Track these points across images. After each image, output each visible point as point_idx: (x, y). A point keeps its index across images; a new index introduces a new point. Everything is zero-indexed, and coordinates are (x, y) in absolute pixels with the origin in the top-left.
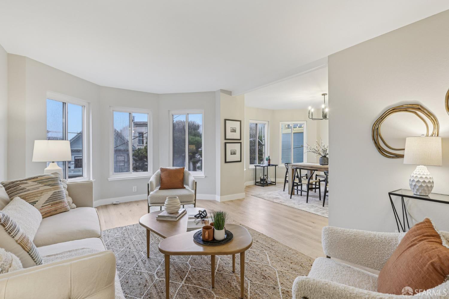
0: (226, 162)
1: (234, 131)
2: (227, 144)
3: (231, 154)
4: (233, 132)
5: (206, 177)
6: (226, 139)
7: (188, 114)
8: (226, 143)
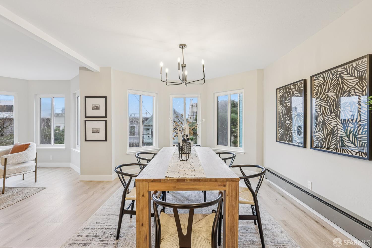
0: (86, 140)
2: (87, 122)
3: (93, 132)
4: (94, 109)
6: (86, 117)
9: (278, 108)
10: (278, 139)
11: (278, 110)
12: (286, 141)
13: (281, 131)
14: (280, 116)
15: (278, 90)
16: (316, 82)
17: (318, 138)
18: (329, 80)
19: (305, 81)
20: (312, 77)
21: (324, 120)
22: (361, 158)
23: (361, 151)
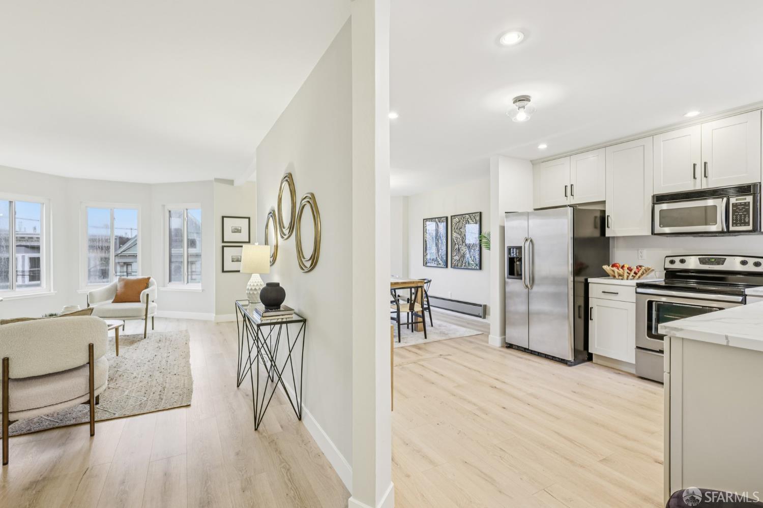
0: (223, 271)
1: (237, 231)
2: (225, 248)
3: (233, 261)
4: (235, 232)
5: (203, 290)
6: (223, 242)
7: (187, 209)
8: (223, 247)
9: (425, 236)
10: (425, 264)
11: (425, 239)
14: (426, 244)
15: (425, 220)
16: (454, 221)
17: (455, 260)
18: (462, 221)
19: (447, 218)
20: (452, 216)
21: (459, 248)
22: (476, 269)
23: (477, 265)
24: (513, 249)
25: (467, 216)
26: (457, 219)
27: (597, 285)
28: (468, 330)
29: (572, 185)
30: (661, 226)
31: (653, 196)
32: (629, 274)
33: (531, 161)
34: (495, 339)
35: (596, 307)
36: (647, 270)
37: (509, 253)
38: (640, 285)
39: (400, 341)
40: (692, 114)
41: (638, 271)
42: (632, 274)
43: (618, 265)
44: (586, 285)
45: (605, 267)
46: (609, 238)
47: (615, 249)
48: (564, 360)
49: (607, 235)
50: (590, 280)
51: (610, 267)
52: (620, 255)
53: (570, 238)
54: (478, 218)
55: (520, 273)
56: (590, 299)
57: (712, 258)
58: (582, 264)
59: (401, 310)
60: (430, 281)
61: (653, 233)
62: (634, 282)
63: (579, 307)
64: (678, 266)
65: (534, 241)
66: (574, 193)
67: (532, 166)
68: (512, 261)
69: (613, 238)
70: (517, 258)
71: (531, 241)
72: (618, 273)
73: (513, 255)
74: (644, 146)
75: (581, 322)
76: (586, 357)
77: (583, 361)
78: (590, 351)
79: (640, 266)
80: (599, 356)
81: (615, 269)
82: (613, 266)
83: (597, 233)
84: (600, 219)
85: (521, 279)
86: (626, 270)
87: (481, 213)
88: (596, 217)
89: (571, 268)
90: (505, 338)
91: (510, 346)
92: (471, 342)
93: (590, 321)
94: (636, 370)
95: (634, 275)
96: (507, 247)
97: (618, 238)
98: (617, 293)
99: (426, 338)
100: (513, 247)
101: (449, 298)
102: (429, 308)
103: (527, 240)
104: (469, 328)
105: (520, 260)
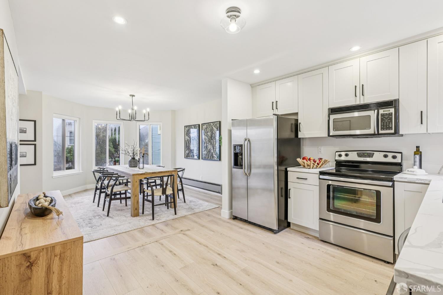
9: (186, 138)
10: (185, 156)
11: (185, 139)
12: (190, 157)
13: (187, 152)
14: (186, 143)
15: (185, 127)
16: (204, 127)
17: (204, 154)
18: (208, 127)
19: (199, 125)
20: (202, 124)
21: (206, 145)
22: (217, 160)
23: (218, 158)
24: (238, 146)
25: (212, 124)
26: (205, 127)
27: (293, 173)
28: (210, 204)
29: (277, 102)
30: (334, 130)
31: (329, 109)
32: (314, 164)
33: (251, 85)
34: (225, 213)
35: (293, 189)
36: (325, 161)
37: (235, 149)
38: (322, 173)
39: (153, 219)
40: (356, 48)
41: (320, 162)
42: (316, 164)
43: (306, 158)
44: (286, 172)
45: (298, 160)
46: (300, 138)
47: (304, 146)
48: (271, 229)
49: (299, 137)
50: (288, 169)
51: (302, 159)
52: (307, 151)
53: (275, 139)
54: (218, 126)
55: (241, 164)
56: (289, 183)
57: (365, 153)
58: (283, 157)
59: (155, 194)
60: (184, 170)
61: (329, 135)
62: (318, 171)
63: (282, 188)
64: (343, 158)
65: (251, 141)
66: (278, 107)
67: (251, 88)
68: (236, 155)
69: (303, 138)
70: (240, 153)
71: (249, 140)
72: (307, 164)
73: (238, 151)
74: (322, 73)
75: (283, 200)
76: (286, 224)
77: (285, 228)
78: (288, 221)
79: (321, 159)
80: (295, 225)
81: (305, 161)
82: (304, 159)
83: (293, 136)
84: (295, 125)
85: (242, 169)
86: (312, 162)
87: (220, 122)
88: (292, 124)
89: (275, 160)
90: (232, 212)
91: (235, 218)
92: (209, 215)
93: (288, 199)
94: (319, 234)
95: (317, 165)
96: (233, 145)
97: (305, 138)
98: (307, 179)
99: (176, 214)
100: (238, 145)
101: (201, 180)
102: (182, 190)
103: (246, 140)
104: (210, 202)
105: (242, 155)
